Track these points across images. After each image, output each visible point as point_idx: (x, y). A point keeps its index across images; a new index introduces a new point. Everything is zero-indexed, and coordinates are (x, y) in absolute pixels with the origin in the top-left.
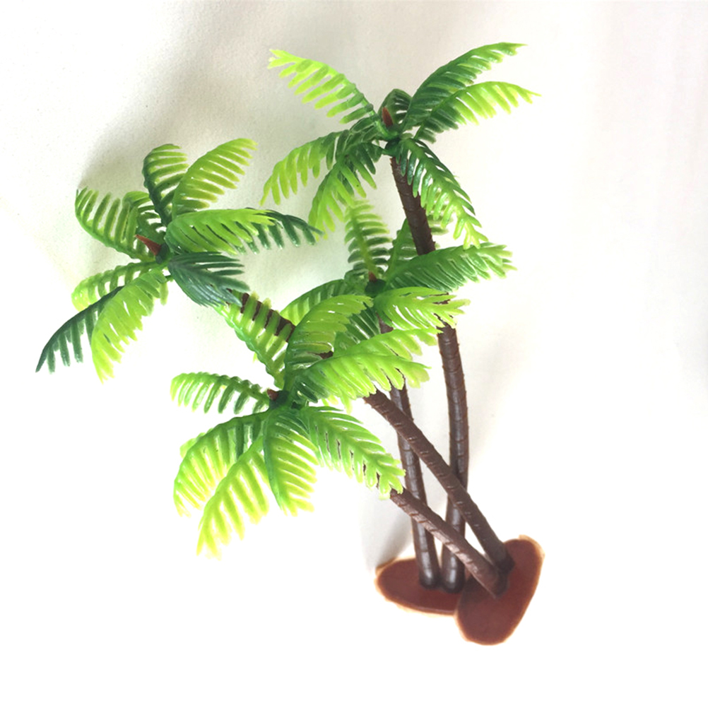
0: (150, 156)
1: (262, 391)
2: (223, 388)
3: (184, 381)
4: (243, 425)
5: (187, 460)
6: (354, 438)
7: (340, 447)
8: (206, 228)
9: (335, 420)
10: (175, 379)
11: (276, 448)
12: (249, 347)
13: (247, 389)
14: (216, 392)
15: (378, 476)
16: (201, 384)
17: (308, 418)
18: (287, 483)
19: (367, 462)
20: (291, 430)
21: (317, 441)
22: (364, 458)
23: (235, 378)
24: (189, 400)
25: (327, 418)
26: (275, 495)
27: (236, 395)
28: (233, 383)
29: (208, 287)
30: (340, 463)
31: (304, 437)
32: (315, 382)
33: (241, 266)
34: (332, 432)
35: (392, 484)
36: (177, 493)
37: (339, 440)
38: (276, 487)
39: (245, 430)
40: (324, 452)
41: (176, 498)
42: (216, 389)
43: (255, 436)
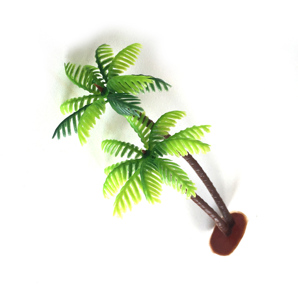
0: (98, 49)
1: (139, 149)
2: (124, 147)
3: (107, 143)
4: (132, 164)
5: (109, 177)
6: (177, 173)
7: (171, 177)
8: (125, 83)
9: (170, 165)
10: (103, 142)
11: (146, 176)
12: (135, 131)
13: (133, 148)
14: (120, 149)
15: (186, 190)
16: (114, 145)
17: (159, 163)
18: (151, 191)
19: (182, 184)
20: (152, 168)
21: (162, 173)
22: (181, 182)
23: (128, 143)
24: (109, 151)
25: (166, 164)
26: (145, 195)
27: (129, 151)
28: (128, 146)
29: (126, 109)
30: (171, 183)
31: (157, 172)
32: (162, 148)
33: (140, 100)
34: (169, 170)
35: (192, 193)
36: (105, 189)
37: (171, 174)
38: (146, 192)
39: (133, 166)
40: (165, 178)
41: (104, 191)
42: (120, 148)
43: (136, 169)
